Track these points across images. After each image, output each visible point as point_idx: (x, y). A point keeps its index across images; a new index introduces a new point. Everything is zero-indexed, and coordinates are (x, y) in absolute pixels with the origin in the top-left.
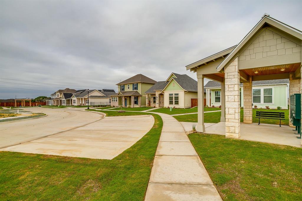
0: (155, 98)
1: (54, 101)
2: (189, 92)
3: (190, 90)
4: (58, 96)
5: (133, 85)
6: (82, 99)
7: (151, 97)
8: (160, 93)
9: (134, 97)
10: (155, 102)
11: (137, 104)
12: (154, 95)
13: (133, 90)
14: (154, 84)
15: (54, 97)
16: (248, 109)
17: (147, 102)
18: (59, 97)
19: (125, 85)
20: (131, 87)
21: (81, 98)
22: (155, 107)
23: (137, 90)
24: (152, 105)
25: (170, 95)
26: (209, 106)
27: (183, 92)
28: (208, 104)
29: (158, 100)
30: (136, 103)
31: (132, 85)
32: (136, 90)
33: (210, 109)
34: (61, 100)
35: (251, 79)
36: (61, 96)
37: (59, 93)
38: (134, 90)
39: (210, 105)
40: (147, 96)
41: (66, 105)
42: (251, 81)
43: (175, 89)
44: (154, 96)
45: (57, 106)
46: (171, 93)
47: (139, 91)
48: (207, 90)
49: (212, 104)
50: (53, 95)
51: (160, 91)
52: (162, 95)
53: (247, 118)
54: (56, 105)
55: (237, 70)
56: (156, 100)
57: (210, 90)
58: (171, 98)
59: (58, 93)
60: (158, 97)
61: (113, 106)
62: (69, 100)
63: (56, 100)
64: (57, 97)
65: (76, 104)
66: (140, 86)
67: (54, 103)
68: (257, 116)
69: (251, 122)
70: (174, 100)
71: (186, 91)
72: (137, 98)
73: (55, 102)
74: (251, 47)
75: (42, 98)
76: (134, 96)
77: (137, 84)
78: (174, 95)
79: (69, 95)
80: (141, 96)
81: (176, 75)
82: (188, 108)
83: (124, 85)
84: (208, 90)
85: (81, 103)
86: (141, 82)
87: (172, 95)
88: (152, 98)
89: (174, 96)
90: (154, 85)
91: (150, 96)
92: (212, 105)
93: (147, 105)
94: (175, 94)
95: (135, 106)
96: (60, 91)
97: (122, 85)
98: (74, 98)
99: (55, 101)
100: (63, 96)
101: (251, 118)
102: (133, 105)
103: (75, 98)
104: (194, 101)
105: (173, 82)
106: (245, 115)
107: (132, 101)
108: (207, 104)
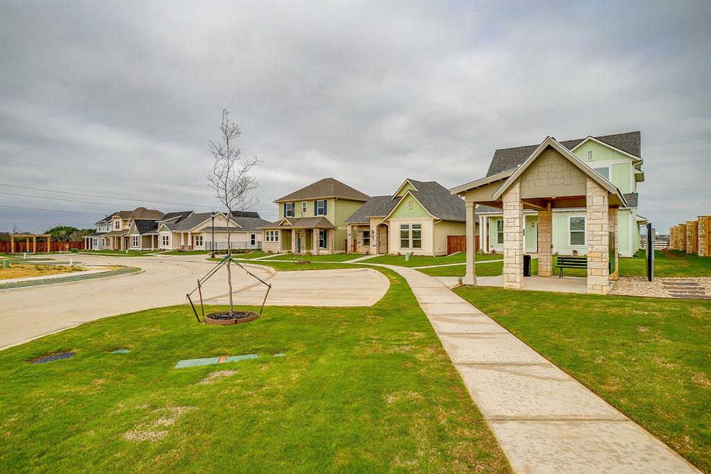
0: (367, 234)
1: (108, 240)
2: (444, 221)
3: (446, 217)
4: (118, 227)
5: (316, 202)
6: (186, 234)
7: (359, 232)
8: (381, 222)
9: (318, 231)
10: (367, 242)
11: (325, 247)
12: (365, 226)
13: (316, 215)
14: (365, 202)
15: (104, 229)
16: (545, 254)
17: (350, 243)
18: (120, 229)
19: (296, 204)
20: (310, 208)
21: (182, 232)
22: (368, 254)
23: (325, 214)
24: (361, 248)
25: (403, 227)
26: (485, 251)
27: (432, 222)
28: (483, 247)
29: (375, 238)
30: (323, 244)
31: (313, 204)
32: (323, 216)
33: (486, 256)
34: (127, 236)
35: (549, 205)
36: (127, 227)
37: (120, 220)
38: (318, 216)
39: (488, 250)
40: (349, 229)
41: (140, 249)
42: (549, 209)
43: (412, 214)
44: (366, 230)
45: (116, 251)
46: (404, 223)
47: (331, 216)
48: (480, 217)
49: (492, 246)
50: (101, 223)
51: (380, 218)
52: (384, 227)
53: (544, 268)
54: (112, 249)
55: (518, 200)
56: (371, 239)
57: (488, 218)
58: (404, 235)
59: (117, 220)
60: (375, 231)
61: (269, 252)
62: (151, 236)
63: (114, 238)
64: (115, 230)
65: (170, 247)
66: (331, 206)
67: (108, 244)
68: (558, 264)
69: (549, 274)
70: (412, 237)
71: (437, 220)
72: (324, 233)
73: (111, 242)
74: (535, 171)
75: (64, 232)
76: (320, 229)
77: (325, 201)
78: (411, 227)
79: (147, 224)
80: (334, 229)
81: (415, 183)
82: (440, 256)
83: (293, 204)
84: (483, 218)
85: (182, 244)
86: (335, 198)
87: (407, 227)
88: (361, 234)
89: (411, 230)
90: (365, 204)
91: (355, 228)
92: (491, 249)
93: (350, 248)
94: (414, 226)
95: (321, 252)
96: (124, 215)
97: (288, 204)
98: (163, 233)
99: (111, 239)
100: (133, 228)
101: (549, 268)
102: (318, 250)
103: (169, 232)
104: (453, 242)
105: (409, 199)
106: (541, 263)
107: (315, 240)
108: (481, 248)
